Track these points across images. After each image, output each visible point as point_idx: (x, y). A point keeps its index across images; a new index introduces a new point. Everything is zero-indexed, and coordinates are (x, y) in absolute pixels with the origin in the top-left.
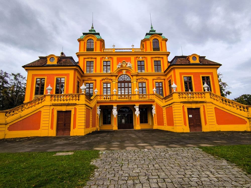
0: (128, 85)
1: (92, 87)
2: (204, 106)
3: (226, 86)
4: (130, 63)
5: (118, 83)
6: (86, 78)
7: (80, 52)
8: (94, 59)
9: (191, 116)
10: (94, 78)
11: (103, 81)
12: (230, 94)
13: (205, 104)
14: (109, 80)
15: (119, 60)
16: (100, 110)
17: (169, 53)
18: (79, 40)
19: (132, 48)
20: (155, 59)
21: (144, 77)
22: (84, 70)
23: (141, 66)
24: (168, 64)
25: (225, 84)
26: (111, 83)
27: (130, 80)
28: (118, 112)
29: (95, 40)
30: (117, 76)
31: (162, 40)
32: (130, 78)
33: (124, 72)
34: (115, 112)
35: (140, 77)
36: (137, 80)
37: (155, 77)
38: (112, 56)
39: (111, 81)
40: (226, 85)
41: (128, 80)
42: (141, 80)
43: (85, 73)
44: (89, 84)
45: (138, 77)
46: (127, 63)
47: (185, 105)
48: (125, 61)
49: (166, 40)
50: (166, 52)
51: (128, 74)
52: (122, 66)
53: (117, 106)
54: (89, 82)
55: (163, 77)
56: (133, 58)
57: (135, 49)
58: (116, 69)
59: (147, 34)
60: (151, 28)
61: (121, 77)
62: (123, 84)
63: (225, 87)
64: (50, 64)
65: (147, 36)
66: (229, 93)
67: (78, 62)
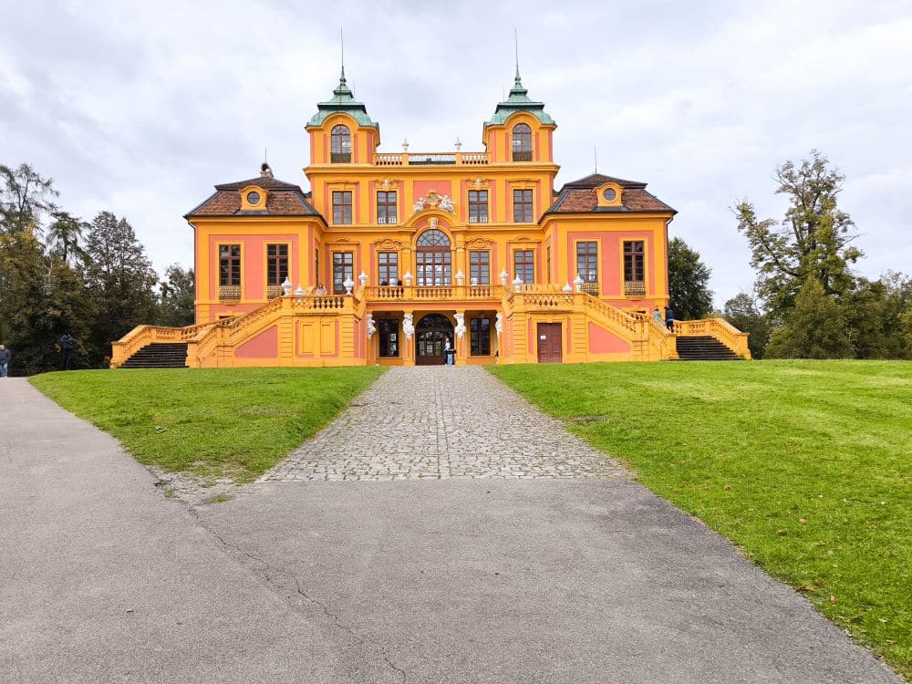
0: (443, 258)
1: (350, 262)
2: (569, 319)
3: (849, 227)
4: (450, 197)
5: (417, 251)
6: (333, 239)
7: (312, 166)
8: (353, 186)
9: (543, 337)
10: (354, 239)
11: (378, 248)
12: (858, 259)
13: (570, 316)
14: (392, 245)
15: (418, 190)
16: (374, 322)
17: (558, 167)
18: (310, 129)
19: (456, 151)
20: (517, 184)
21: (486, 237)
22: (327, 216)
23: (478, 206)
24: (552, 200)
25: (845, 220)
26: (399, 253)
27: (448, 244)
28: (416, 329)
29: (353, 130)
30: (414, 233)
31: (541, 128)
32: (449, 240)
33: (432, 222)
34: (408, 327)
35: (473, 237)
36: (467, 243)
37: (513, 237)
38: (401, 179)
39: (398, 247)
40: (849, 223)
41: (442, 243)
42: (477, 246)
43: (330, 224)
44: (343, 254)
45: (468, 238)
46: (440, 197)
47: (534, 317)
48: (435, 191)
49: (553, 127)
50: (551, 164)
51: (441, 227)
52: (426, 206)
53: (414, 313)
54: (343, 249)
55: (533, 237)
56: (456, 182)
57: (462, 153)
58: (411, 216)
59: (500, 107)
60: (516, 79)
61: (425, 235)
62: (428, 255)
63: (845, 230)
64: (249, 211)
65: (498, 114)
66: (854, 256)
67: (310, 193)
